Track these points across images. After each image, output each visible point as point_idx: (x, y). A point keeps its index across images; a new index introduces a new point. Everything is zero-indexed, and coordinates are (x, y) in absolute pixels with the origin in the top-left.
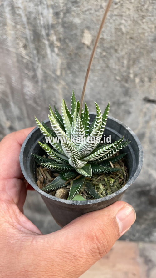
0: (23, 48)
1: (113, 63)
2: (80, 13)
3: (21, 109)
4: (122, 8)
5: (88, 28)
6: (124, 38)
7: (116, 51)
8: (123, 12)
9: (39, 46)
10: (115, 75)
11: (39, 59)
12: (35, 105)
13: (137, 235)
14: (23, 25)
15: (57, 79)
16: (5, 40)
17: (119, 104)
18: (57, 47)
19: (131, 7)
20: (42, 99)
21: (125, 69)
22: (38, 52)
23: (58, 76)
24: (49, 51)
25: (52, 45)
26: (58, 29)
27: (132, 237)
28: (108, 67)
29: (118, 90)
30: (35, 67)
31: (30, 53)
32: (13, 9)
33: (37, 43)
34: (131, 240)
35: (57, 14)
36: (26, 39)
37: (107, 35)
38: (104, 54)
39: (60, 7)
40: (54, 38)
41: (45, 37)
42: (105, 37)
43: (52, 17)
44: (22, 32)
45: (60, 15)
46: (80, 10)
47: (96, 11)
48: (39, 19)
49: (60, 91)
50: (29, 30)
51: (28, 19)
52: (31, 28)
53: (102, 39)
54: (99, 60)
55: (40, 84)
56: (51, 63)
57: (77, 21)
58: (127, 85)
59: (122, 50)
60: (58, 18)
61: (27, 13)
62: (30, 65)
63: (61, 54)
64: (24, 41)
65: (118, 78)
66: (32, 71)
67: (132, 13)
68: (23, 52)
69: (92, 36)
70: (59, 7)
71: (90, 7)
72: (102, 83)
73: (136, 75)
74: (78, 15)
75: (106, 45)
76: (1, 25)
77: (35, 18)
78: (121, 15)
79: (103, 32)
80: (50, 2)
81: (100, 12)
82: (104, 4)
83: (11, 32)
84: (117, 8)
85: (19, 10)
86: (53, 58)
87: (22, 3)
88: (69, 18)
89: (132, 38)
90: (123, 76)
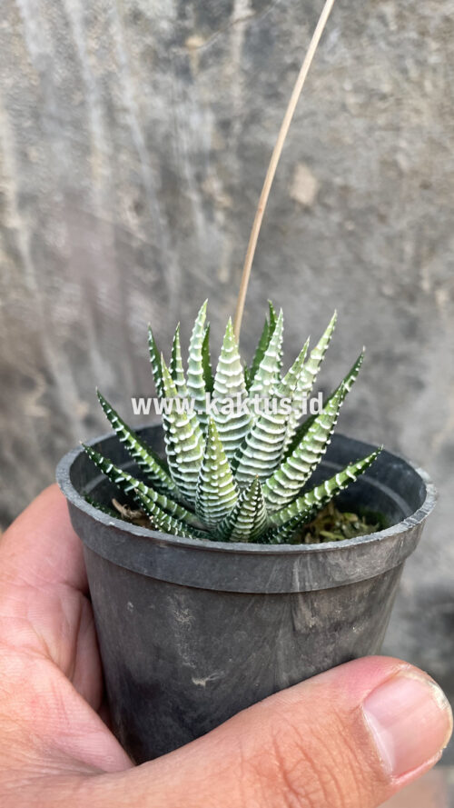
0: (131, 210)
1: (373, 251)
3: (117, 369)
4: (400, 109)
5: (308, 160)
6: (404, 185)
7: (383, 219)
8: (402, 119)
9: (175, 207)
10: (380, 281)
11: (173, 243)
14: (135, 154)
15: (219, 292)
16: (85, 191)
17: (389, 360)
18: (225, 209)
19: (423, 105)
21: (405, 267)
22: (172, 222)
23: (222, 286)
24: (199, 218)
25: (208, 204)
26: (226, 163)
28: (359, 260)
31: (150, 223)
32: (112, 113)
33: (169, 200)
35: (224, 126)
36: (142, 188)
37: (358, 178)
38: (350, 226)
39: (234, 108)
40: (214, 186)
41: (191, 183)
42: (353, 181)
43: (213, 133)
44: (131, 170)
45: (234, 127)
47: (328, 117)
48: (178, 138)
50: (152, 165)
51: (150, 137)
52: (156, 161)
53: (345, 189)
54: (334, 244)
55: (173, 303)
56: (205, 250)
58: (412, 310)
59: (398, 217)
60: (227, 135)
61: (146, 123)
62: (149, 255)
63: (233, 227)
64: (136, 194)
65: (388, 290)
66: (153, 272)
67: (427, 120)
68: (132, 220)
69: (319, 180)
70: (231, 105)
71: (312, 107)
72: (341, 303)
73: (437, 283)
75: (355, 204)
76: (79, 154)
77: (168, 137)
78: (396, 129)
79: (347, 171)
80: (209, 96)
81: (340, 122)
82: (352, 100)
83: (101, 170)
84: (385, 111)
85: (127, 117)
86: (212, 236)
87: (136, 98)
88: (258, 135)
89: (426, 186)
90: (402, 286)
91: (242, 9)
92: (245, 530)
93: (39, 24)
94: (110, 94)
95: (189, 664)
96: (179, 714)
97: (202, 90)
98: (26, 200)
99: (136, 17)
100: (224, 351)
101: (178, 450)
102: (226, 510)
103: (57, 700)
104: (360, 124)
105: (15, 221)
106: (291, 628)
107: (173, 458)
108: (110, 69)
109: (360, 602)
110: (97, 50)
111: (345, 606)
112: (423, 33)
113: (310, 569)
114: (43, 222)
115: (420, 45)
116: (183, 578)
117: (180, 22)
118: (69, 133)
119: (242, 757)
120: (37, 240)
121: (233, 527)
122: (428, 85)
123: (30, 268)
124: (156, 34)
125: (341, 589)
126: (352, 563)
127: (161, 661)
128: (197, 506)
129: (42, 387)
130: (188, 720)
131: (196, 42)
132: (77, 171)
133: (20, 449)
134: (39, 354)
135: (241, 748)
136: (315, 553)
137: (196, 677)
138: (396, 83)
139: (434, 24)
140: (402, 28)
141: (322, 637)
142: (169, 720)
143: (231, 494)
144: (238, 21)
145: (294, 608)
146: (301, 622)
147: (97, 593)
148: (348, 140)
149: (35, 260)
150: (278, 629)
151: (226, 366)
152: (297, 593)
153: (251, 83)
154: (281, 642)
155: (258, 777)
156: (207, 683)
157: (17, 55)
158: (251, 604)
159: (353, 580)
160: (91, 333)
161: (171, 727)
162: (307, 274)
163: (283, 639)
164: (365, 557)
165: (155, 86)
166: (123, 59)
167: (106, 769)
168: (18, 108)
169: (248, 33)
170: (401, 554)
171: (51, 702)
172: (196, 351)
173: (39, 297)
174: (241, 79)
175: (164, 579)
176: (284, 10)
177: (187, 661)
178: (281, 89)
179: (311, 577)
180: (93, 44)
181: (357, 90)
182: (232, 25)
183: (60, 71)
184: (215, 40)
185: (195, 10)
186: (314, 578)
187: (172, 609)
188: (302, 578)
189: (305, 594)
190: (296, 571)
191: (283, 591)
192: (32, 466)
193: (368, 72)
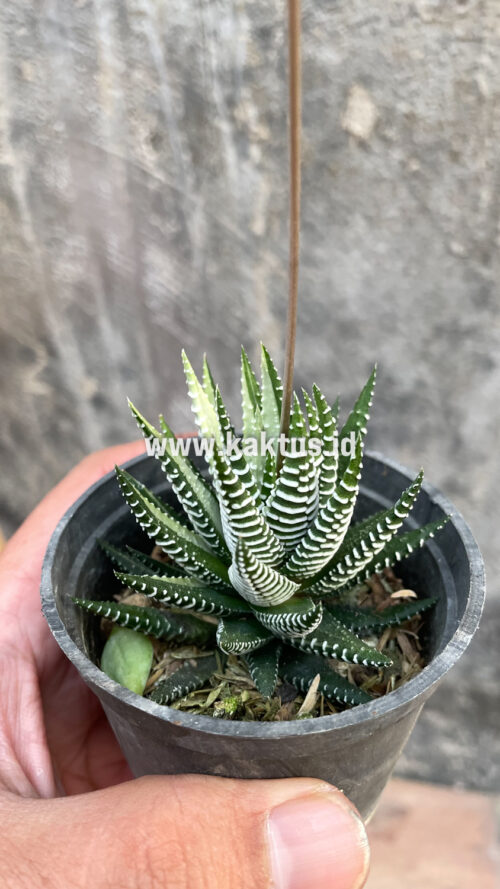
0: (147, 143)
1: (442, 198)
2: (342, 33)
3: (131, 341)
4: (484, 15)
5: (366, 81)
6: (485, 113)
7: (455, 156)
8: (485, 28)
9: (202, 140)
10: (448, 236)
11: (198, 185)
12: (175, 330)
13: (493, 771)
14: (152, 69)
15: (252, 248)
16: (92, 119)
17: (454, 334)
18: (261, 142)
20: (200, 309)
21: (481, 218)
22: (197, 159)
23: (256, 239)
24: (230, 154)
25: (242, 136)
26: (264, 83)
27: (475, 778)
28: (424, 210)
29: (456, 286)
30: (184, 207)
31: (171, 159)
32: (124, 17)
33: (194, 130)
34: (472, 787)
35: (263, 35)
36: (161, 115)
37: (427, 104)
38: (415, 166)
39: (276, 12)
40: (249, 112)
41: (221, 109)
42: (421, 109)
43: (249, 44)
44: (147, 92)
45: (274, 37)
46: (343, 22)
47: (393, 24)
48: (205, 51)
49: (262, 288)
50: (173, 86)
51: (170, 50)
52: (178, 80)
53: (411, 117)
54: (394, 188)
55: (197, 260)
56: (236, 194)
57: (329, 56)
58: (486, 272)
59: (475, 154)
60: (266, 47)
61: (166, 31)
62: (169, 200)
63: (271, 164)
64: (153, 121)
65: (457, 247)
66: (173, 221)
68: (149, 157)
69: (379, 107)
70: (271, 10)
71: (374, 11)
72: (399, 265)
74: (334, 36)
75: (422, 137)
76: (84, 70)
77: (192, 49)
78: (477, 40)
79: (416, 93)
81: (408, 31)
82: (423, 4)
83: (112, 92)
84: (463, 16)
85: (143, 22)
86: (245, 177)
88: (307, 49)
90: (475, 242)
98: (21, 130)
104: (432, 34)
105: (9, 158)
114: (41, 159)
118: (72, 44)
120: (36, 183)
123: (27, 216)
129: (43, 361)
132: (81, 92)
133: (18, 431)
134: (39, 321)
148: (417, 54)
149: (32, 206)
160: (100, 298)
162: (359, 225)
173: (38, 251)
192: (33, 451)
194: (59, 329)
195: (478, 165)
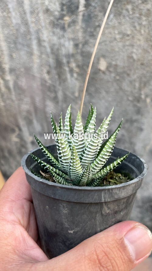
0: (46, 73)
1: (126, 86)
3: (42, 126)
4: (134, 39)
5: (104, 56)
6: (135, 64)
7: (128, 75)
8: (134, 43)
9: (61, 72)
10: (128, 96)
11: (60, 83)
14: (47, 55)
15: (75, 100)
16: (31, 67)
17: (131, 121)
18: (77, 73)
19: (141, 38)
21: (136, 91)
22: (59, 78)
23: (76, 98)
24: (68, 76)
25: (71, 71)
26: (77, 58)
28: (121, 89)
29: (131, 109)
30: (56, 90)
31: (53, 77)
32: (40, 42)
33: (59, 70)
35: (76, 45)
36: (50, 66)
37: (120, 62)
38: (118, 78)
40: (73, 65)
41: (66, 64)
42: (118, 63)
43: (73, 48)
44: (46, 60)
45: (79, 46)
47: (110, 42)
48: (61, 50)
50: (53, 59)
51: (52, 50)
52: (54, 57)
53: (116, 65)
54: (113, 84)
55: (60, 104)
56: (70, 86)
58: (139, 105)
59: (134, 74)
60: (77, 49)
61: (51, 45)
62: (52, 88)
63: (80, 78)
64: (48, 68)
65: (131, 98)
66: (53, 93)
67: (142, 43)
68: (46, 77)
69: (107, 63)
70: (79, 39)
71: (105, 39)
72: (115, 104)
73: (147, 96)
75: (119, 70)
76: (29, 55)
77: (58, 49)
78: (132, 46)
79: (117, 60)
80: (71, 36)
81: (114, 44)
82: (118, 37)
83: (36, 60)
84: (128, 40)
85: (45, 43)
86: (73, 82)
87: (47, 37)
88: (87, 49)
89: (142, 64)
90: (135, 97)
91: (81, 8)
92: (85, 181)
93: (16, 14)
94: (39, 36)
95: (67, 226)
96: (64, 242)
97: (69, 34)
98: (12, 70)
99: (47, 11)
100: (77, 122)
101: (62, 155)
102: (78, 174)
103: (23, 238)
104: (120, 44)
105: (8, 77)
106: (101, 214)
107: (60, 158)
108: (39, 28)
109: (123, 204)
110: (35, 22)
111: (118, 206)
112: (141, 14)
113: (107, 195)
114: (17, 77)
115: (139, 18)
116: (65, 198)
117: (62, 12)
118: (26, 49)
119: (85, 255)
120: (16, 84)
121: (81, 180)
122: (143, 32)
123: (13, 93)
124: (54, 16)
125: (118, 201)
126: (121, 192)
127: (58, 225)
128: (68, 173)
129: (17, 132)
130: (67, 244)
131: (67, 18)
132: (28, 61)
134: (16, 121)
135: (84, 252)
136: (109, 190)
137: (70, 230)
138: (132, 31)
139: (144, 11)
140: (134, 13)
141: (111, 216)
142: (61, 244)
143: (80, 169)
144: (80, 12)
145: (102, 207)
146: (104, 212)
147: (36, 202)
148: (117, 49)
149: (15, 90)
150: (97, 214)
151: (78, 127)
152: (103, 202)
153: (85, 32)
154: (98, 218)
155: (90, 262)
156: (73, 232)
157: (9, 23)
158: (88, 206)
159: (121, 197)
160: (33, 114)
161: (61, 246)
162: (104, 93)
163: (98, 217)
164: (125, 190)
165: (54, 33)
166: (43, 24)
167: (40, 261)
168: (9, 41)
169: (83, 15)
170: (137, 188)
171: (21, 239)
172: (67, 121)
173: (16, 102)
174: (81, 30)
175: (59, 199)
176: (95, 8)
177: (66, 225)
178: (95, 33)
179: (107, 197)
180: (34, 20)
181: (119, 33)
182: (78, 13)
183: (23, 29)
184: (73, 18)
185: (66, 8)
186: (108, 197)
187: (62, 208)
188: (104, 198)
189: (105, 203)
190: (103, 195)
191: (98, 202)
193: (123, 27)
194: (22, 123)
195: (134, 77)
